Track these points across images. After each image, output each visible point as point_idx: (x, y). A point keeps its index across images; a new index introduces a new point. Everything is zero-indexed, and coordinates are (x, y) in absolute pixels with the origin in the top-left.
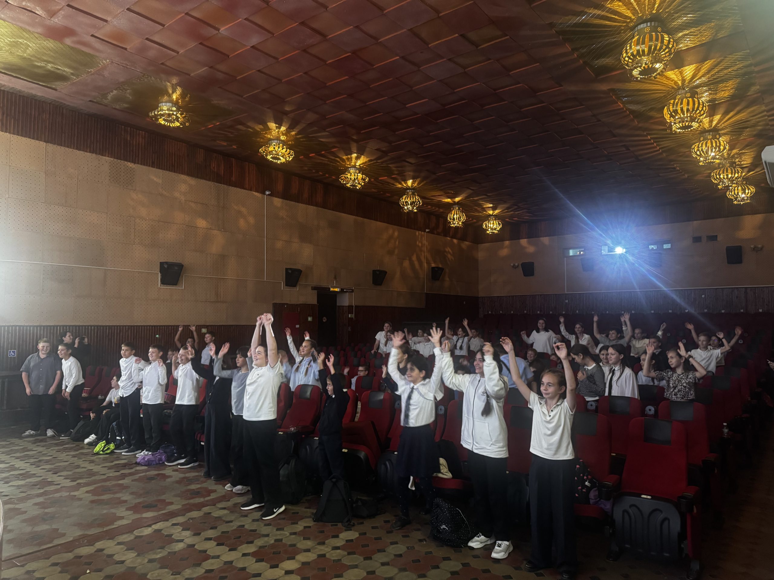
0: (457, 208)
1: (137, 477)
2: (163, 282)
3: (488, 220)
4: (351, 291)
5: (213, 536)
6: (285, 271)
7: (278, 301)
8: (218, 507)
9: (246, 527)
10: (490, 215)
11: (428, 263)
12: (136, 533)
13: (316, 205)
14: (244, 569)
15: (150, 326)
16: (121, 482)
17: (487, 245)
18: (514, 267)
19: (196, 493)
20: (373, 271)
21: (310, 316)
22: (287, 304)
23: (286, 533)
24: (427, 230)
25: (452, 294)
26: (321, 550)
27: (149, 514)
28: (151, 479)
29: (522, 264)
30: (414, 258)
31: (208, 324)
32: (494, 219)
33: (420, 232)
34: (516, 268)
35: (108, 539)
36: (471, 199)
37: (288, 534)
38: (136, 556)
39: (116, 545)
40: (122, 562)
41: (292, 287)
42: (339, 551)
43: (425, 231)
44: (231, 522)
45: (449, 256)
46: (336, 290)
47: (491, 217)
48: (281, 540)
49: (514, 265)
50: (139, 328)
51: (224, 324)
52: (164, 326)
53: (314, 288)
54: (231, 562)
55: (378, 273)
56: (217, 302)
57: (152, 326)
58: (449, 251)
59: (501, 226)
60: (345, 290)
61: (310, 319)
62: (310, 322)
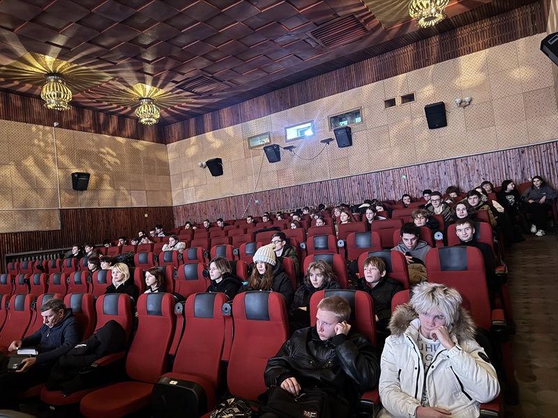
11: (62, 167)
17: (175, 144)
24: (55, 124)
25: (119, 206)
30: (29, 163)
34: (204, 168)
43: (51, 125)
45: (109, 158)
49: (202, 165)
58: (108, 153)
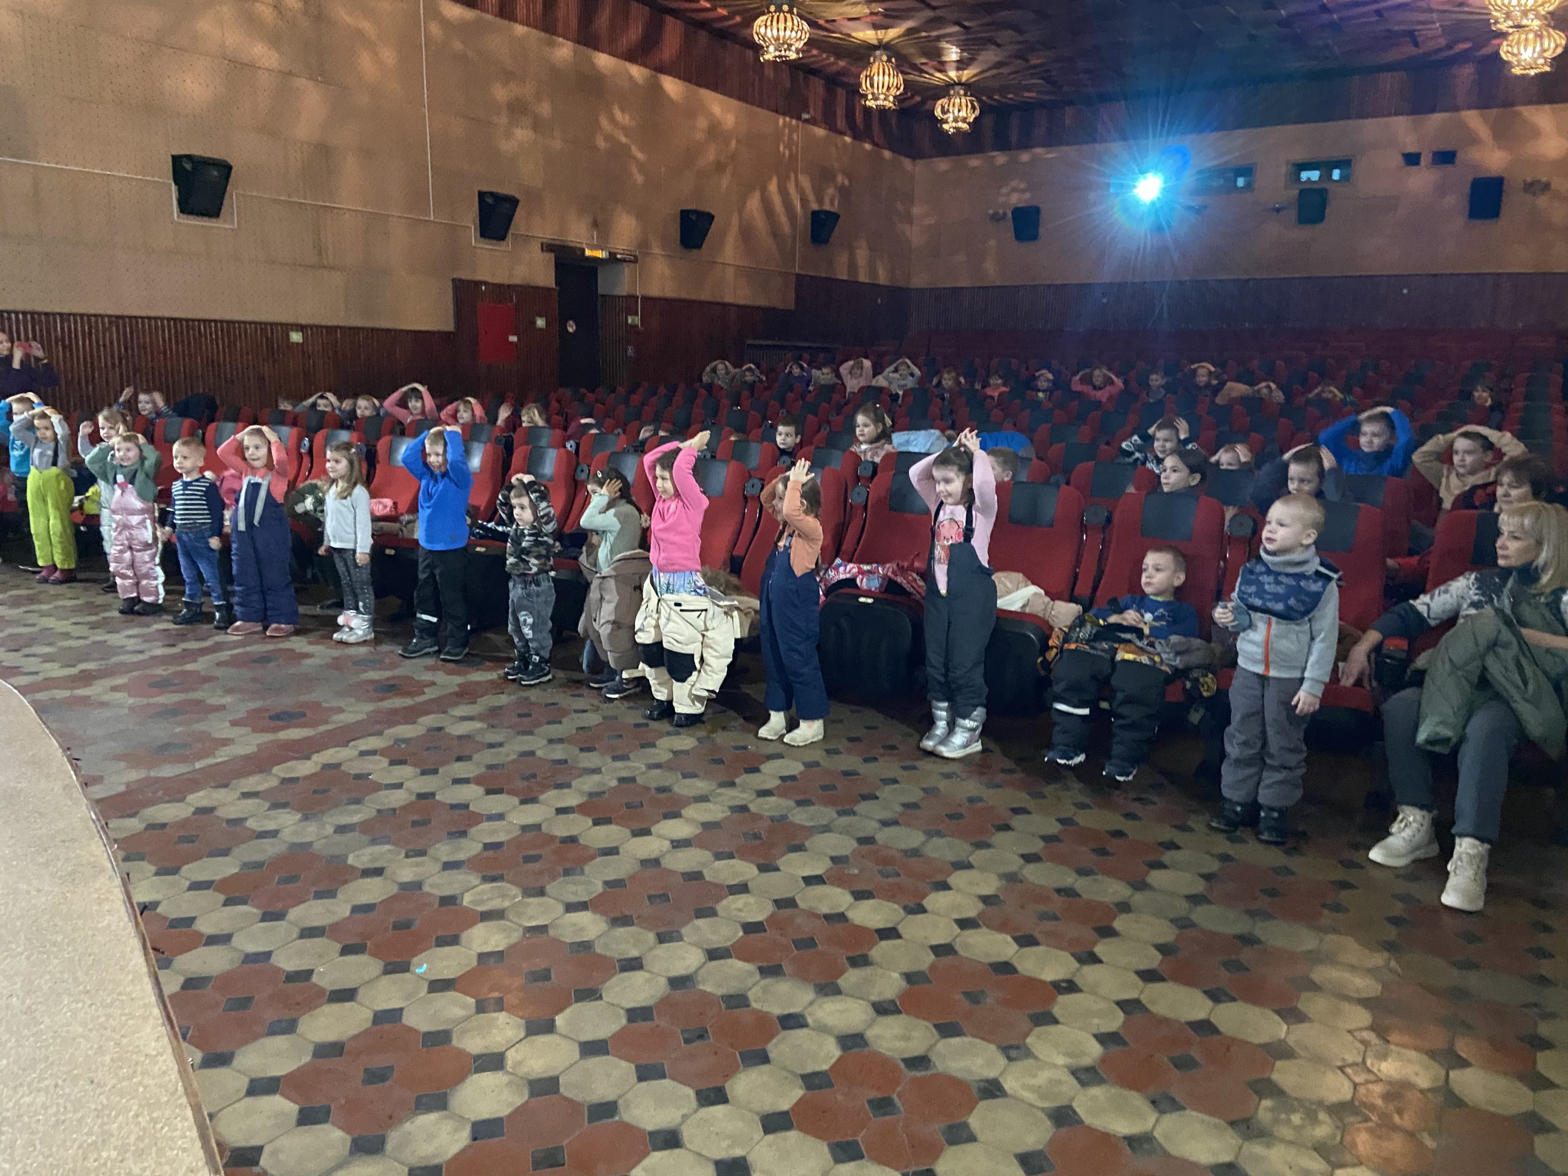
0: (885, 58)
1: (225, 655)
2: (185, 208)
3: (949, 95)
4: (630, 257)
5: (471, 775)
6: (476, 199)
7: (465, 275)
8: (453, 716)
9: (539, 753)
10: (955, 84)
11: (804, 201)
12: (280, 771)
14: (572, 840)
15: (162, 319)
16: (189, 667)
17: (935, 161)
18: (996, 218)
19: (390, 688)
20: (682, 212)
21: (541, 316)
22: (486, 283)
23: (636, 764)
24: (805, 116)
26: (734, 798)
27: (295, 734)
28: (264, 659)
29: (1013, 213)
31: (303, 322)
32: (962, 92)
33: (788, 119)
34: (998, 220)
35: (215, 787)
36: (924, 34)
37: (643, 768)
38: (300, 821)
39: (239, 799)
40: (274, 834)
41: (495, 242)
42: (772, 799)
43: (799, 118)
44: (501, 745)
46: (600, 254)
47: (957, 88)
48: (632, 780)
49: (996, 213)
50: (137, 322)
51: (341, 324)
52: (199, 321)
53: (547, 247)
54: (537, 827)
55: (694, 218)
56: (320, 267)
57: (169, 319)
59: (977, 112)
60: (619, 256)
61: (540, 323)
62: (541, 329)
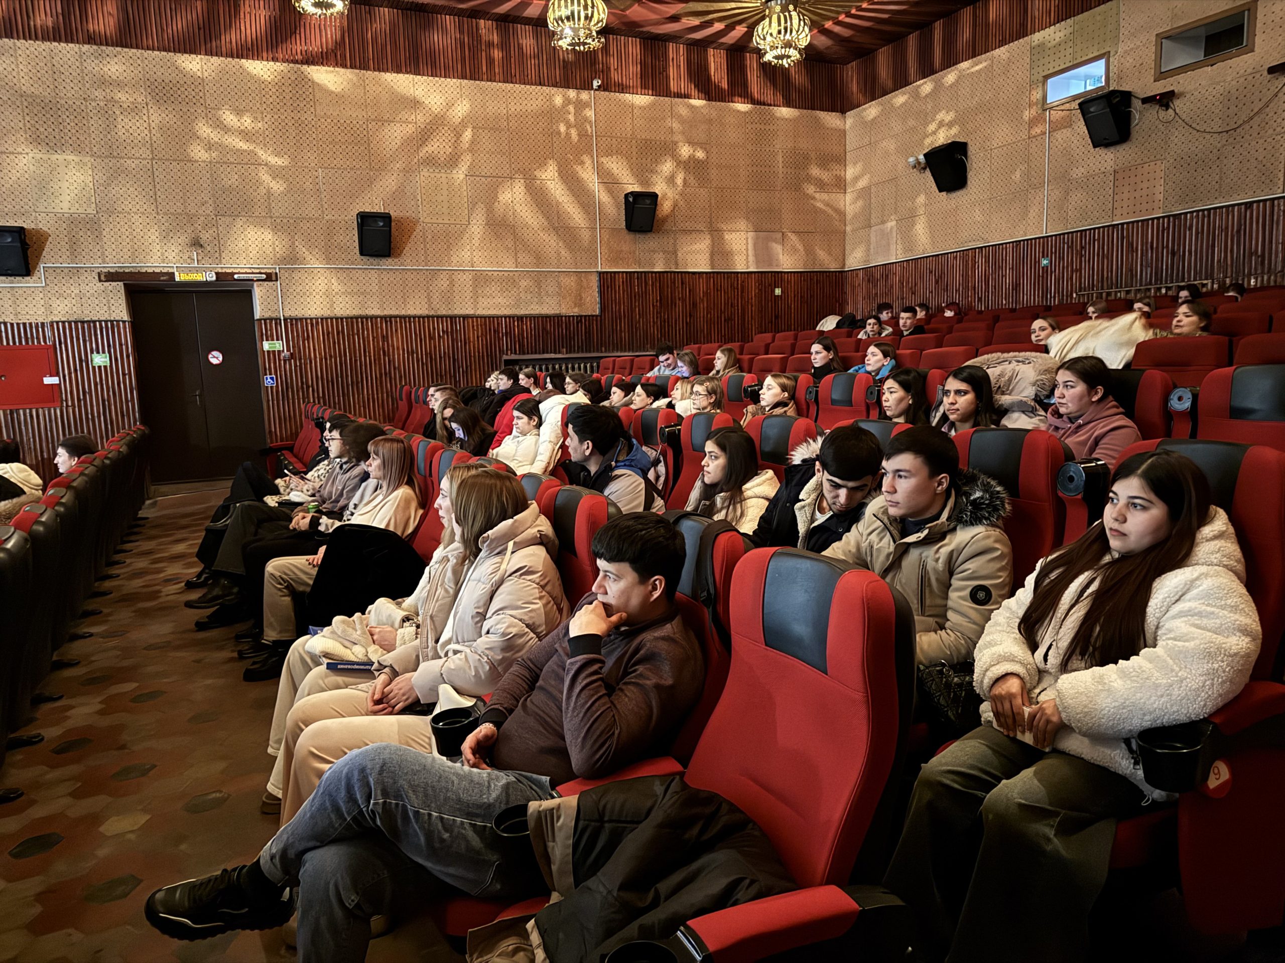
4: (264, 276)
11: (609, 181)
13: (91, 39)
18: (918, 169)
20: (358, 216)
24: (595, 83)
29: (926, 157)
30: (547, 173)
33: (571, 92)
46: (203, 277)
49: (915, 162)
60: (236, 276)
61: (100, 360)
